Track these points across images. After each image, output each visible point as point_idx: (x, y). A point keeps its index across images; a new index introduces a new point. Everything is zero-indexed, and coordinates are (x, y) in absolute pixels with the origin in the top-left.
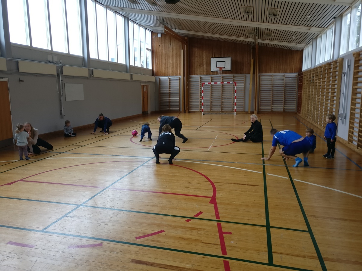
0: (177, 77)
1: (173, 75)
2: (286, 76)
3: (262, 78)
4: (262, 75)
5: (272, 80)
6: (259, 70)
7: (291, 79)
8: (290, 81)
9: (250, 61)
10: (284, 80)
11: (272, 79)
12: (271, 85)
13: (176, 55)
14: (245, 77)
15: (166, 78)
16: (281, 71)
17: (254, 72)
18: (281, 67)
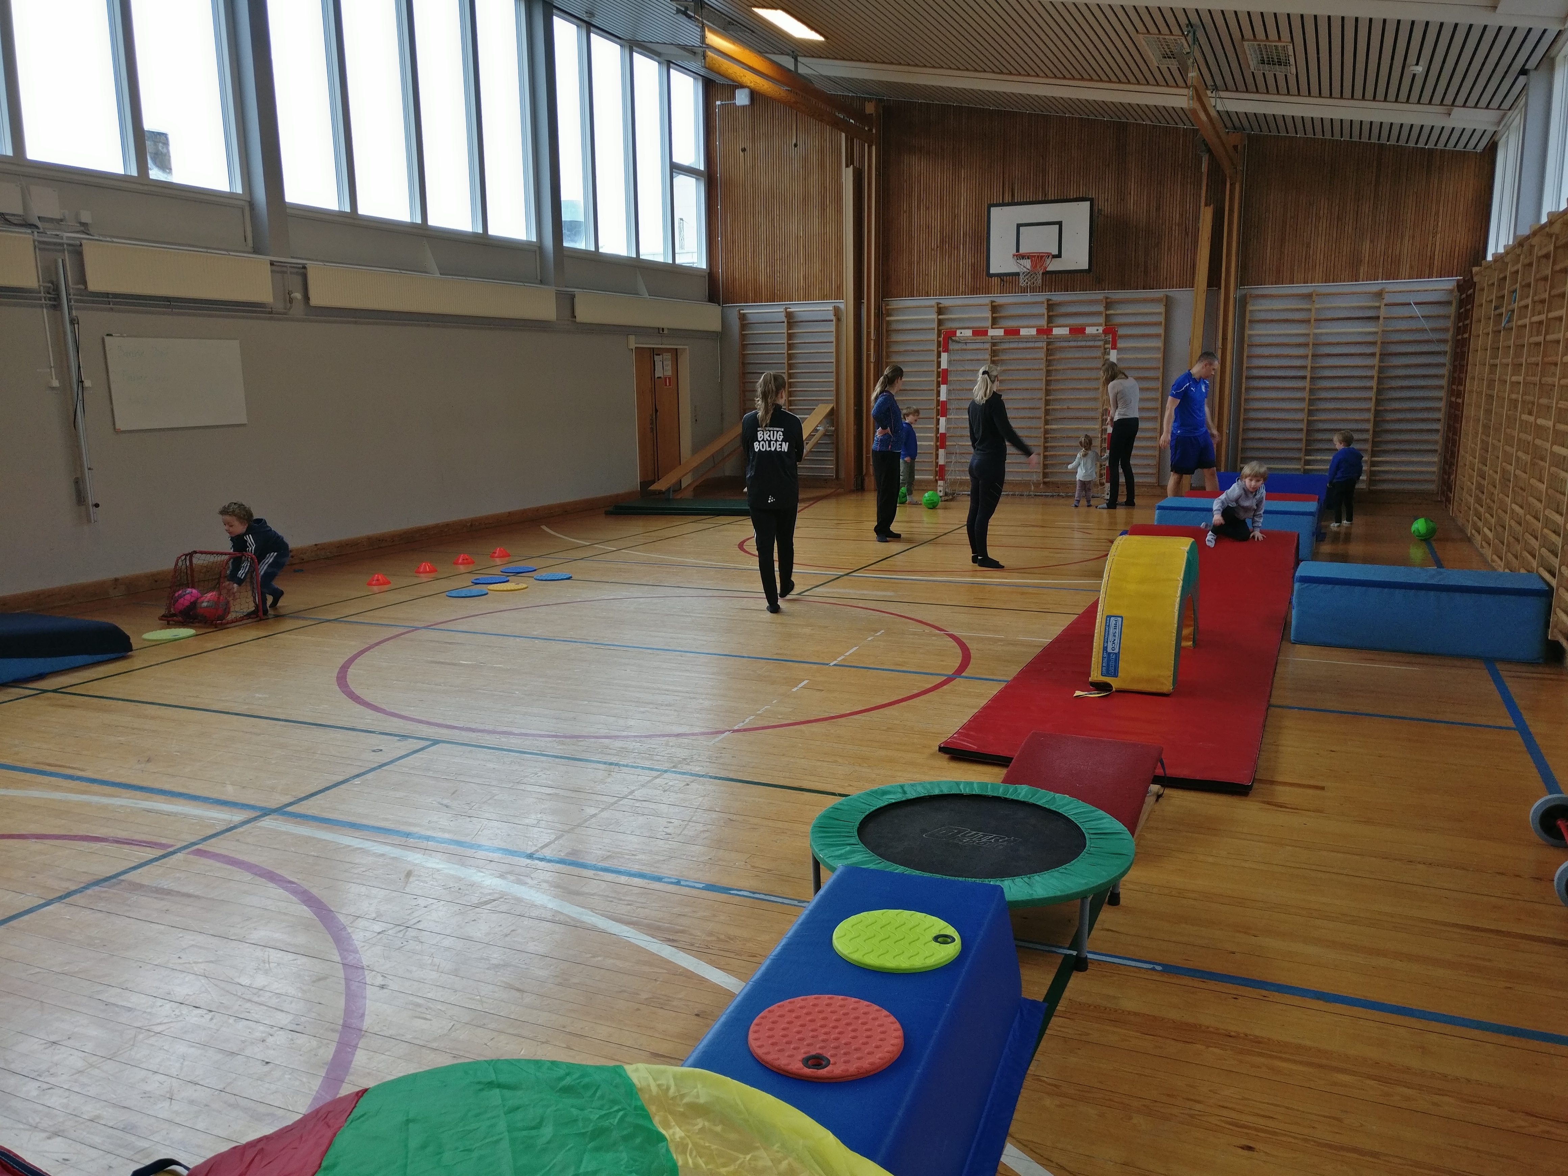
0: (823, 309)
1: (807, 296)
2: (1388, 299)
3: (1258, 308)
4: (1258, 296)
5: (1308, 321)
6: (1244, 267)
7: (1417, 311)
8: (1413, 325)
9: (1197, 218)
10: (1378, 318)
11: (1313, 316)
12: (1306, 345)
13: (824, 198)
14: (1168, 303)
15: (775, 311)
16: (1363, 270)
17: (1214, 280)
18: (1366, 246)
